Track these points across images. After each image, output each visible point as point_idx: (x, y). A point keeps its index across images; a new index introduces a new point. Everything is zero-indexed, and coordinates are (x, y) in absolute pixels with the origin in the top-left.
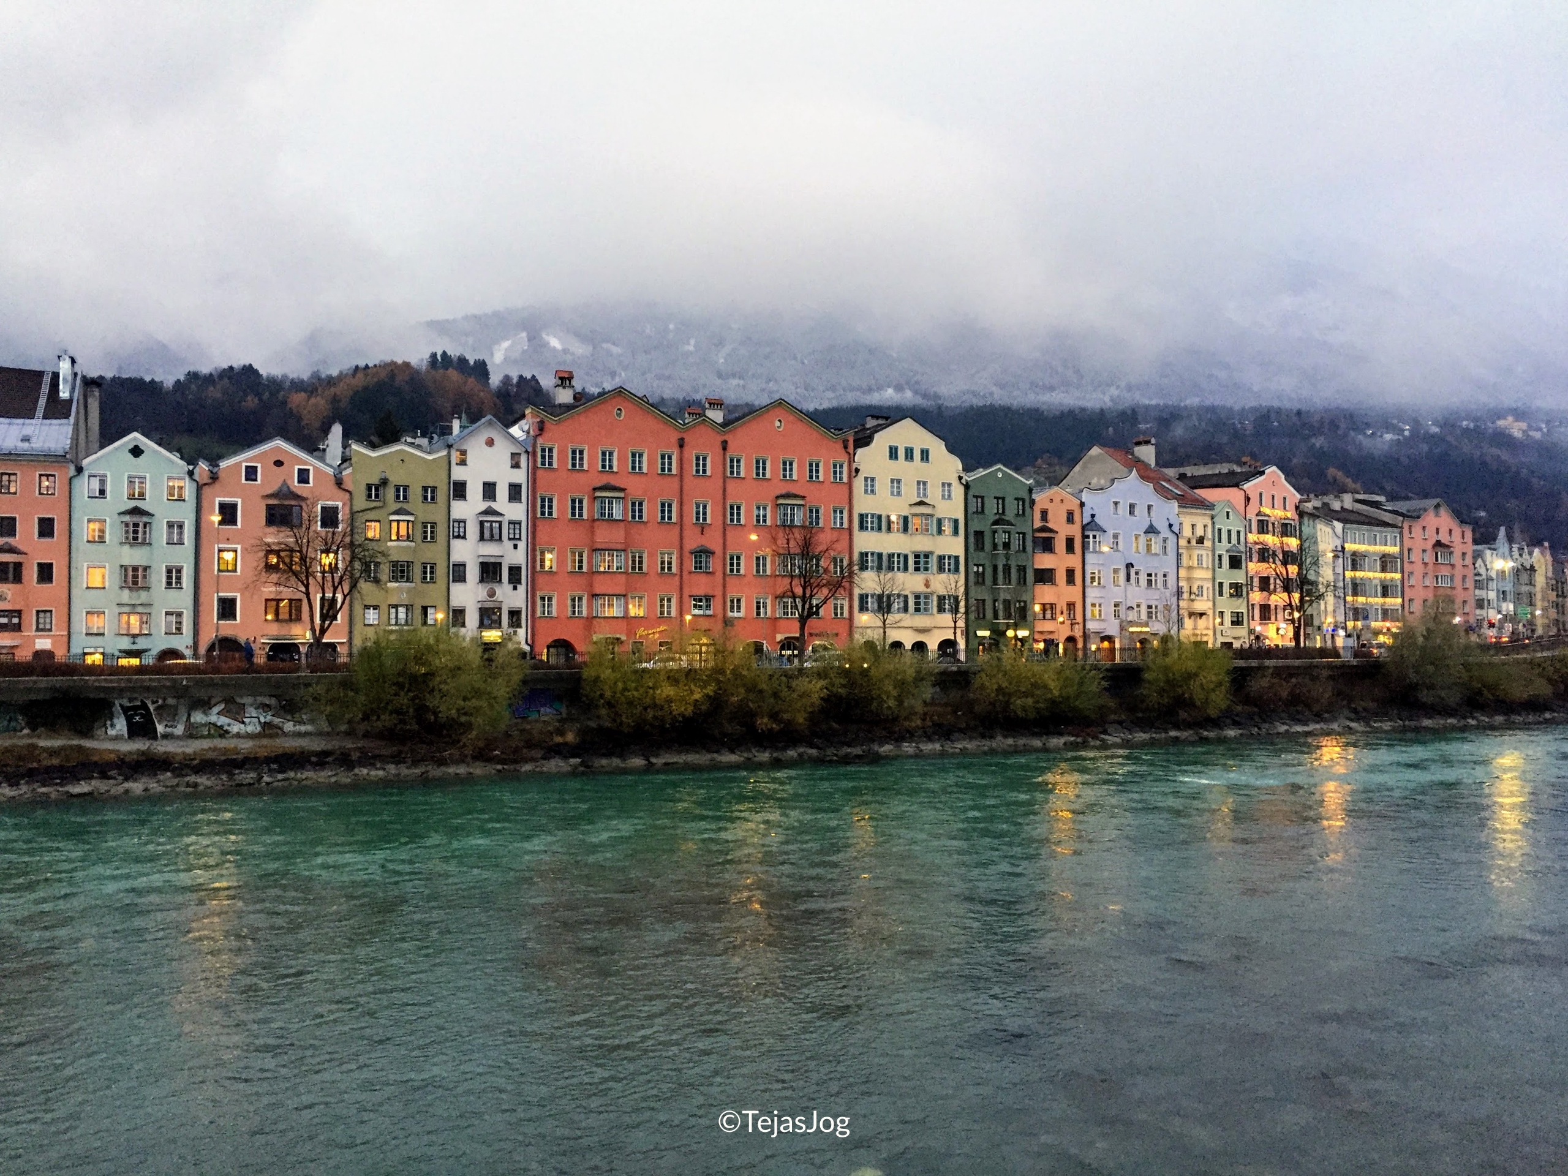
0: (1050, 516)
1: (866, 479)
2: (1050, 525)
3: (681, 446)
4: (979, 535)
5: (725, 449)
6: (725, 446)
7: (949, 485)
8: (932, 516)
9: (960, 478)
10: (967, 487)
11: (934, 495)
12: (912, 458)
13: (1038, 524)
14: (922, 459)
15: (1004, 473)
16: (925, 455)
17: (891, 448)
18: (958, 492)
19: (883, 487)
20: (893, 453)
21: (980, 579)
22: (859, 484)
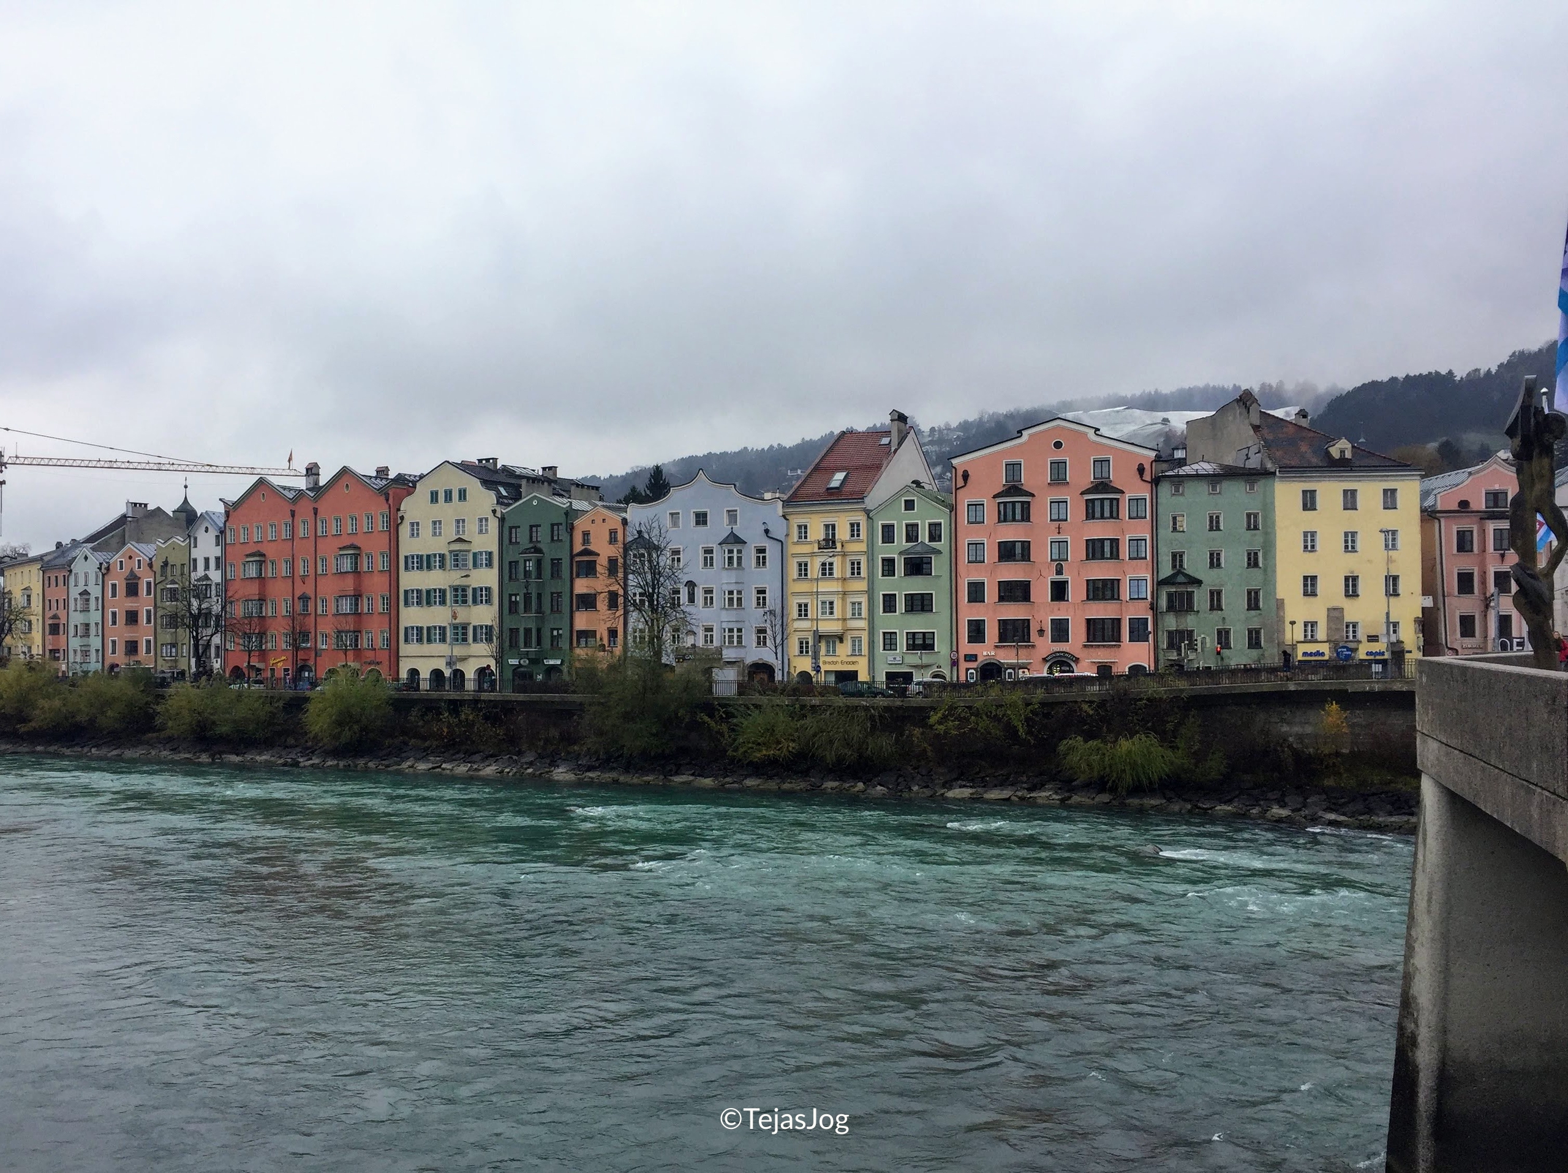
0: (592, 538)
1: (412, 524)
2: (591, 548)
3: (293, 516)
4: (513, 564)
5: (316, 514)
6: (316, 511)
7: (487, 519)
8: (469, 551)
9: (494, 511)
10: (502, 520)
11: (471, 531)
12: (451, 499)
13: (578, 547)
14: (460, 499)
15: (540, 500)
16: (463, 495)
17: (432, 493)
18: (493, 525)
19: (426, 530)
20: (434, 498)
21: (513, 607)
22: (405, 530)
